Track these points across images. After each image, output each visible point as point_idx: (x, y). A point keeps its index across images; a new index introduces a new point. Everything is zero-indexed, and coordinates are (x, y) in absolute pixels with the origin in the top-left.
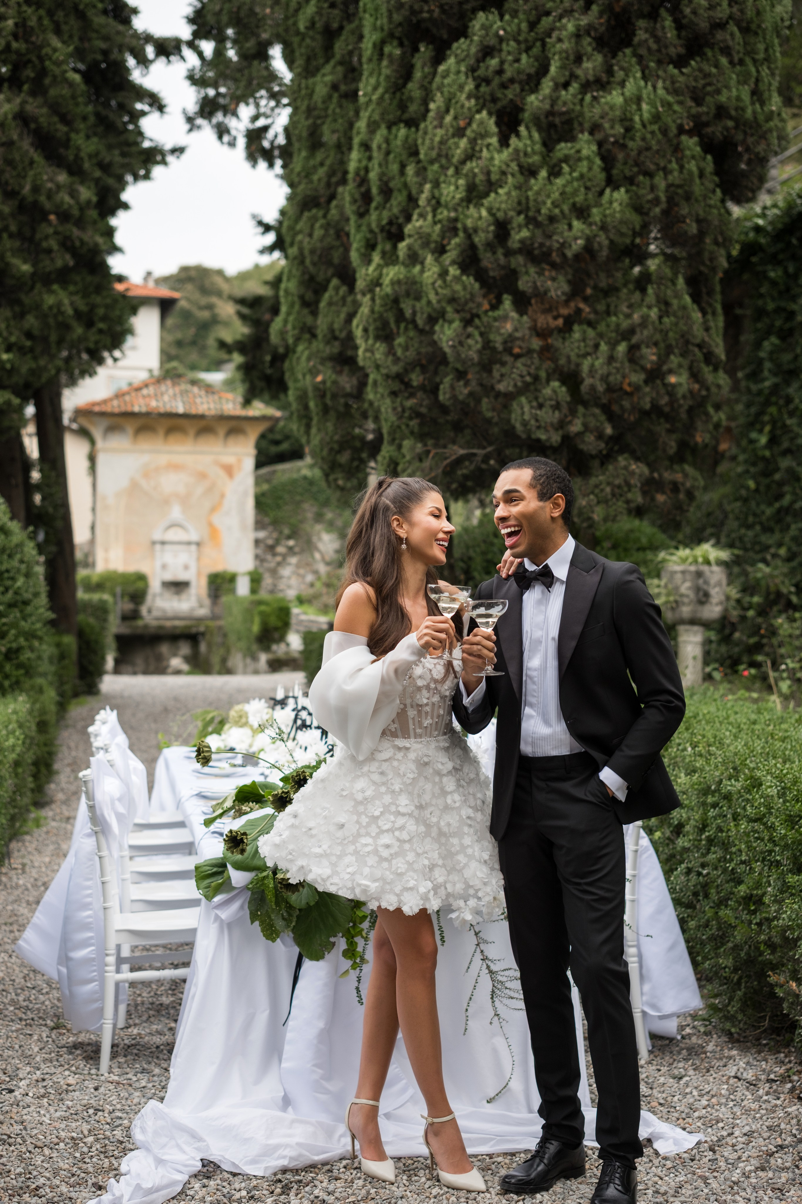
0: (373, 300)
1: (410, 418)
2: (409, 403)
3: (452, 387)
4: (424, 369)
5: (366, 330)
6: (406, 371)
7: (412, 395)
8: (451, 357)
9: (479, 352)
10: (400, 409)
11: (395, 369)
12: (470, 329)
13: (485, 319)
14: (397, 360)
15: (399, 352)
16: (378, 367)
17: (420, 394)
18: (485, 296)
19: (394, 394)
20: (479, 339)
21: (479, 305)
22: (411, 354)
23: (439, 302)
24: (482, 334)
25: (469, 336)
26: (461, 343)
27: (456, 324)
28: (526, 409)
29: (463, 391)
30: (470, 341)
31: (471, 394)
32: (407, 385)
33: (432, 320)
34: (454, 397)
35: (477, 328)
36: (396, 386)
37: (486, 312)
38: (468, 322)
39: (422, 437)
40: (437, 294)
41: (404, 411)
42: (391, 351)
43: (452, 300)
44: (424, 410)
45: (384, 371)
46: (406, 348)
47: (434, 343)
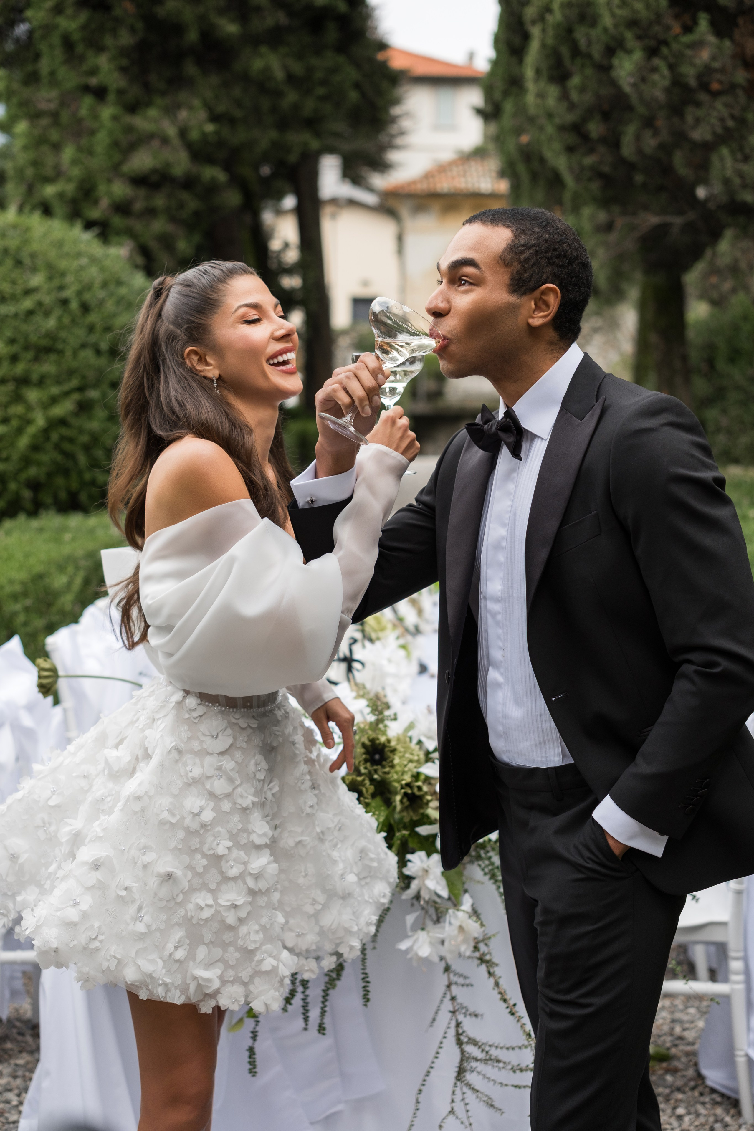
0: (544, 30)
1: (591, 180)
2: (589, 160)
3: (638, 138)
4: (606, 116)
5: (538, 72)
6: (585, 119)
7: (592, 151)
8: (634, 100)
9: (668, 91)
10: (578, 168)
11: (569, 118)
12: (657, 61)
13: (675, 46)
14: (572, 106)
15: (574, 96)
16: (550, 116)
17: (602, 149)
18: (677, 17)
19: (570, 149)
20: (667, 73)
21: (668, 28)
22: (588, 98)
23: (616, 26)
24: (671, 67)
25: (655, 70)
26: (644, 80)
27: (638, 55)
28: (729, 162)
29: (650, 143)
30: (656, 77)
31: (662, 146)
32: (585, 137)
33: (610, 51)
34: (640, 151)
35: (665, 58)
36: (572, 139)
37: (677, 36)
38: (652, 52)
39: (605, 203)
40: (613, 15)
41: (583, 171)
42: (565, 96)
43: (633, 23)
44: (606, 169)
45: (557, 121)
46: (582, 89)
47: (614, 83)
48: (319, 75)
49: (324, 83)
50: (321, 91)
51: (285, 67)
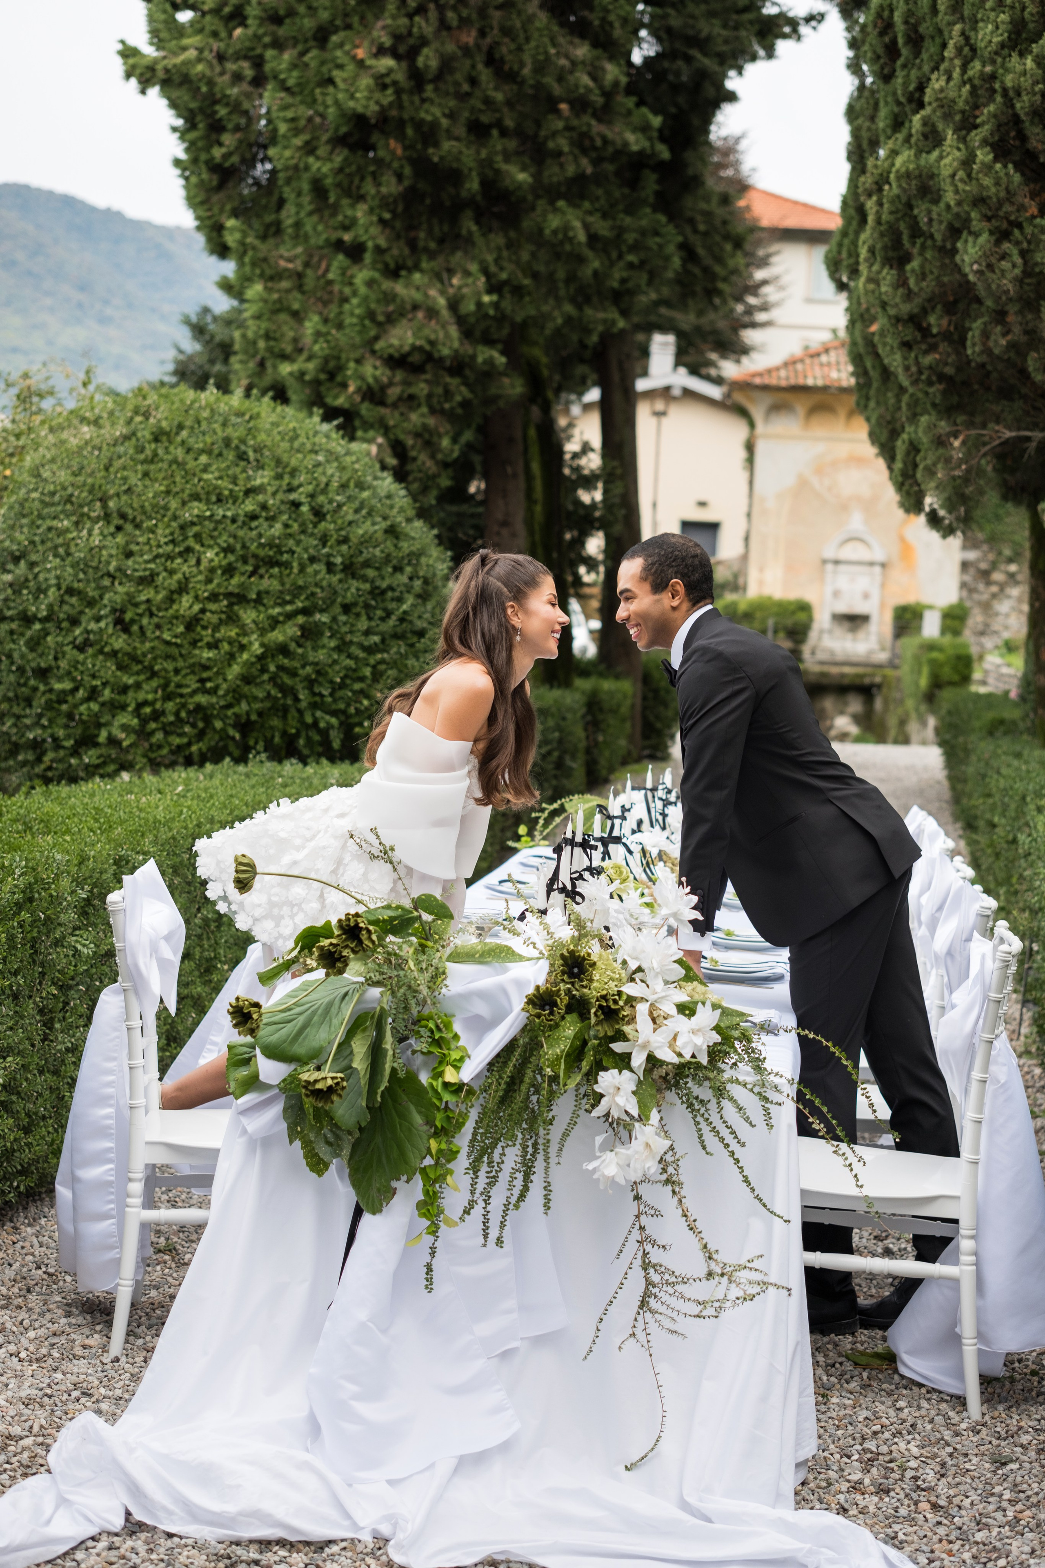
0: (880, 204)
1: (930, 383)
2: (928, 360)
3: (986, 335)
4: (950, 308)
5: (872, 251)
6: (925, 312)
7: (932, 348)
8: (982, 292)
9: (1019, 281)
10: (914, 369)
11: (906, 308)
12: (1006, 246)
13: (1029, 230)
14: (909, 295)
15: (912, 282)
16: (884, 305)
17: (943, 347)
18: (1033, 195)
19: (907, 345)
20: (1019, 261)
21: (1022, 208)
22: (928, 285)
23: (959, 203)
24: (1023, 254)
25: (1004, 256)
26: (990, 267)
27: (984, 238)
29: (1000, 342)
30: (1005, 265)
31: (1012, 346)
32: (925, 332)
33: (955, 231)
34: (988, 351)
35: (1017, 243)
36: (909, 333)
37: (1033, 217)
38: (1002, 236)
39: (948, 411)
40: (957, 192)
41: (920, 372)
42: (901, 282)
43: (979, 201)
44: (949, 370)
45: (892, 312)
46: (923, 276)
47: (958, 269)
48: (630, 237)
49: (634, 248)
50: (631, 258)
51: (586, 226)
